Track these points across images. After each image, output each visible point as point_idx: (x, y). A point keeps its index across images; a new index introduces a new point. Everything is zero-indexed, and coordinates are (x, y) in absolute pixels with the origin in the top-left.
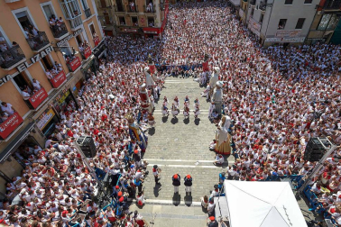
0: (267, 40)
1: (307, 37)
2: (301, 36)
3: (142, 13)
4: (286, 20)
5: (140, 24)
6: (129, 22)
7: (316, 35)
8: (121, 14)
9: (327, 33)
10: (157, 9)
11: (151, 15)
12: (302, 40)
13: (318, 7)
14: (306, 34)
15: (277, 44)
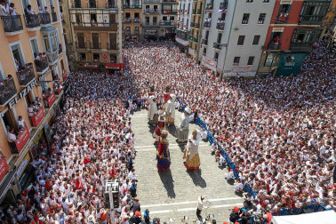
0: (225, 75)
1: (257, 72)
2: (252, 71)
3: (105, 50)
4: (239, 58)
5: (101, 60)
6: (89, 57)
7: (265, 70)
8: (83, 51)
9: (273, 68)
10: (120, 46)
11: (113, 52)
12: (253, 74)
13: (263, 48)
14: (256, 69)
15: (233, 78)
